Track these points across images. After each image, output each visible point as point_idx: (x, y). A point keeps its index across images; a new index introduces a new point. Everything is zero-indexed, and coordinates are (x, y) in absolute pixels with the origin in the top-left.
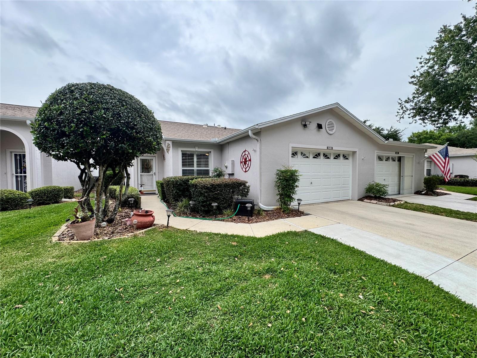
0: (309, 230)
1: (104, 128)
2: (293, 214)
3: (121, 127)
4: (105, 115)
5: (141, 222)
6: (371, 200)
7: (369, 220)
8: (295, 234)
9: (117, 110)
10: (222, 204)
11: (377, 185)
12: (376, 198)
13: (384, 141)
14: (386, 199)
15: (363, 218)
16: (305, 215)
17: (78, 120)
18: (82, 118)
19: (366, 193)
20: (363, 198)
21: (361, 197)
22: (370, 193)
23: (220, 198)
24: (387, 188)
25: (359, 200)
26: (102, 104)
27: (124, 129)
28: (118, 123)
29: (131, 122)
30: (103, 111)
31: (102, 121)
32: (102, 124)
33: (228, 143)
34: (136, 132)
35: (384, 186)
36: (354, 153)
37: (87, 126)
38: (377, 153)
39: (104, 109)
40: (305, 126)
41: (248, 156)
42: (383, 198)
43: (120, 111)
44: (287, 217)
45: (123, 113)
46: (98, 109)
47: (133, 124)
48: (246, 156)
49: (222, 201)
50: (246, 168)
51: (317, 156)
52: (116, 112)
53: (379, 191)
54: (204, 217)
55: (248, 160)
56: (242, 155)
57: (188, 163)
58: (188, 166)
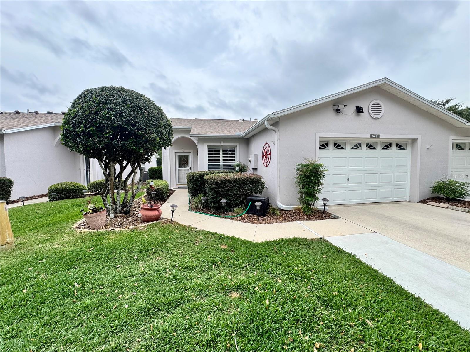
0: (325, 238)
1: (107, 127)
2: (316, 216)
3: (123, 125)
4: (109, 114)
5: (146, 216)
6: (439, 202)
7: (425, 230)
8: (304, 242)
9: (120, 109)
10: (234, 201)
11: (452, 183)
12: (447, 200)
13: (465, 123)
14: (464, 202)
15: (415, 228)
16: (331, 218)
17: (86, 120)
18: (89, 119)
19: (433, 193)
20: (427, 199)
21: (425, 198)
22: (438, 193)
23: (230, 194)
24: (467, 187)
25: (420, 202)
26: (107, 104)
27: (126, 126)
28: (120, 121)
29: (132, 120)
30: (107, 111)
31: (105, 121)
32: (106, 124)
33: (253, 136)
34: (137, 129)
35: (463, 184)
36: (414, 141)
37: (94, 126)
38: (453, 139)
39: (108, 109)
40: (338, 111)
41: (268, 150)
42: (461, 200)
43: (122, 110)
44: (307, 220)
45: (125, 111)
46: (103, 109)
47: (134, 122)
48: (267, 149)
49: (233, 197)
50: (267, 162)
51: (357, 146)
52: (119, 111)
53: (453, 191)
54: (214, 213)
55: (268, 153)
56: (263, 149)
57: (214, 158)
58: (215, 161)
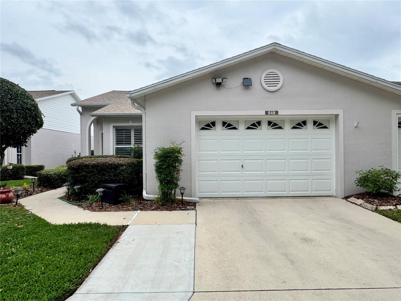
36: (337, 117)
51: (255, 126)
57: (125, 140)
58: (125, 144)
